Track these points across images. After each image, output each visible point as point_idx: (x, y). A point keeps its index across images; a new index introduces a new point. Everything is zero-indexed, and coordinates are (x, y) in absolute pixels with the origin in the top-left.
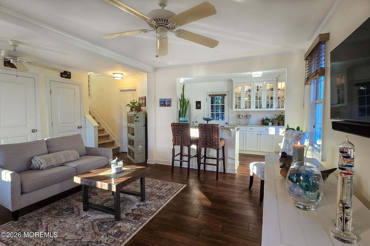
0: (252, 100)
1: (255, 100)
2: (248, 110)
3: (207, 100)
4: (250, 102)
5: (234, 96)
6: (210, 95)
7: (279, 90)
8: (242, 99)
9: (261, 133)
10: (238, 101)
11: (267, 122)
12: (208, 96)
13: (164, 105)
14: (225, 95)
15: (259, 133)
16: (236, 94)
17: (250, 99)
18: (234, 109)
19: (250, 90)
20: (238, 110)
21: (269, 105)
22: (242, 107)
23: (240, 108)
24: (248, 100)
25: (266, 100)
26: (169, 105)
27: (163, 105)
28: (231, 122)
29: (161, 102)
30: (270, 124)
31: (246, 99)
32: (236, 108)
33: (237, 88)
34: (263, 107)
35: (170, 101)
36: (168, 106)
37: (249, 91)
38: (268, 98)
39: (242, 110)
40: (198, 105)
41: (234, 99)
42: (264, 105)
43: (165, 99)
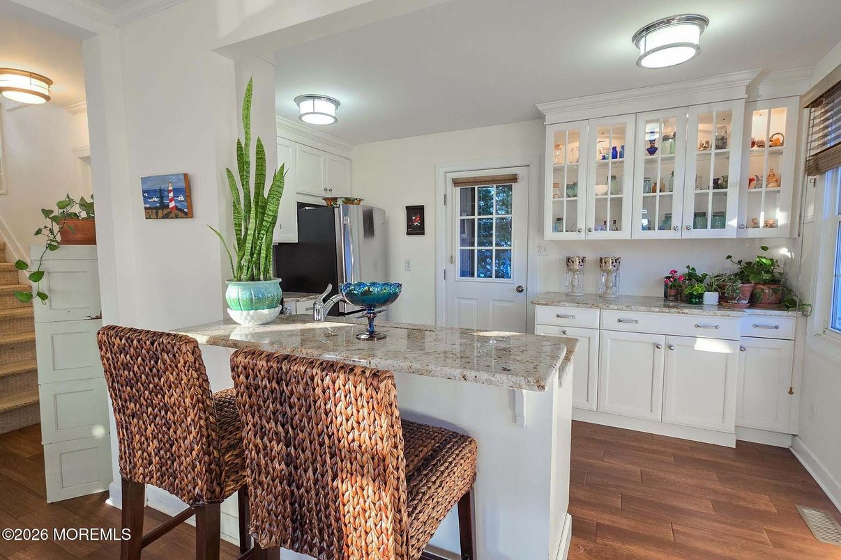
0: (626, 196)
1: (640, 194)
2: (609, 235)
3: (445, 202)
4: (617, 203)
5: (550, 179)
6: (456, 183)
7: (753, 144)
8: (581, 189)
9: (672, 341)
10: (565, 199)
11: (698, 288)
12: (450, 184)
13: (160, 212)
14: (514, 179)
15: (662, 341)
16: (558, 170)
17: (618, 189)
18: (549, 234)
19: (619, 150)
20: (564, 236)
21: (704, 214)
22: (581, 224)
23: (572, 228)
24: (609, 196)
25: (691, 191)
26: (185, 212)
27: (157, 208)
28: (537, 287)
29: (148, 194)
30: (711, 298)
31: (602, 189)
32: (557, 228)
33: (562, 147)
34: (675, 221)
35: (185, 188)
36: (177, 217)
37: (614, 156)
38: (700, 183)
39: (582, 236)
40: (416, 219)
41: (549, 191)
42: (683, 212)
43: (163, 178)
